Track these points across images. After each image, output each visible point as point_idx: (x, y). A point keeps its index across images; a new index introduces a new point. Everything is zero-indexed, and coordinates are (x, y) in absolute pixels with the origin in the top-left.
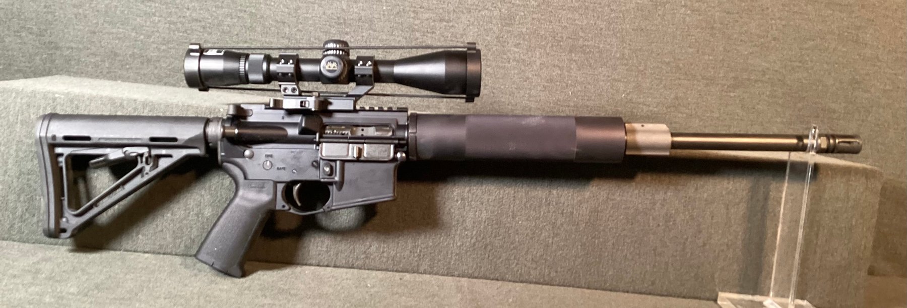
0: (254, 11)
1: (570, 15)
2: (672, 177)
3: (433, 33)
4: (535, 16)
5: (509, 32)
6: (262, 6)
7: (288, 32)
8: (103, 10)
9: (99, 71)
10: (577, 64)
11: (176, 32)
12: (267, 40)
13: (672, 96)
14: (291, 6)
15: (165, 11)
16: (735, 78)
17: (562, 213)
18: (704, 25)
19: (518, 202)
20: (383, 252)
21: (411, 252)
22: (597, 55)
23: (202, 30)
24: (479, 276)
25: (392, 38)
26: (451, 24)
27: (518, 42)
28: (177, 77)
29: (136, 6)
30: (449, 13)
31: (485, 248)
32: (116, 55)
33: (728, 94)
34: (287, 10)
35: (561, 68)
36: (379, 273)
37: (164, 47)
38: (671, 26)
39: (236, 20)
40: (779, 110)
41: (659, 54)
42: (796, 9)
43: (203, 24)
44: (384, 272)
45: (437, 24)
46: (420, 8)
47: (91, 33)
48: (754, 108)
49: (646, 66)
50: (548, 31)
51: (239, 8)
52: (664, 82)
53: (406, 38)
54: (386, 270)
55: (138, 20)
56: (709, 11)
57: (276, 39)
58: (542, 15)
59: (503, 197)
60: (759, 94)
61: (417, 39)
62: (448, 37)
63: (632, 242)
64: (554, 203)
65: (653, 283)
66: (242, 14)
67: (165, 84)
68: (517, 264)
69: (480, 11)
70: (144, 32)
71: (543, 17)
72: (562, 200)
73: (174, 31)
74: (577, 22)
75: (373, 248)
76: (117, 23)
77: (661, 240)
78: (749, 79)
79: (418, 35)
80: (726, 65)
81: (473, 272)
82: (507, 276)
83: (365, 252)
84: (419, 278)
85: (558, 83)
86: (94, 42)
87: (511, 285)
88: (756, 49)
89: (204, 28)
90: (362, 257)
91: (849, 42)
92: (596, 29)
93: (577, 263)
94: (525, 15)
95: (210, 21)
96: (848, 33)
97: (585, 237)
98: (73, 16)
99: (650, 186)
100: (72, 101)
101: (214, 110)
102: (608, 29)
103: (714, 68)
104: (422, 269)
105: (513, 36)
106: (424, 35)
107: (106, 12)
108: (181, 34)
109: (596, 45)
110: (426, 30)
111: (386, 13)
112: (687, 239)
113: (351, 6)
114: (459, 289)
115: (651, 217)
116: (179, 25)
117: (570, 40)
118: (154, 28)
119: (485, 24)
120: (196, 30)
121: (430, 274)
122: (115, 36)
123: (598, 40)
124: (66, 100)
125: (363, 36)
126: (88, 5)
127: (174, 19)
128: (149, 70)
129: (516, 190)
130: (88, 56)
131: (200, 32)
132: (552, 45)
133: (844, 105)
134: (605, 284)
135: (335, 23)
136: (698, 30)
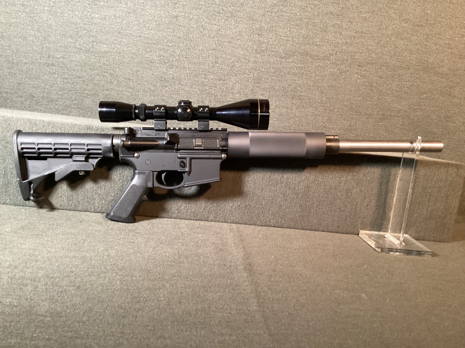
0: (112, 72)
1: (293, 78)
2: (351, 168)
3: (215, 87)
4: (273, 78)
5: (258, 87)
6: (117, 69)
7: (132, 85)
8: (25, 71)
9: (24, 106)
10: (296, 106)
11: (68, 84)
12: (120, 89)
13: (348, 124)
14: (134, 70)
15: (61, 71)
16: (383, 115)
17: (289, 188)
18: (367, 84)
19: (264, 182)
20: (188, 209)
21: (204, 210)
22: (307, 101)
23: (82, 83)
24: (242, 223)
25: (192, 89)
26: (225, 82)
27: (263, 93)
28: (68, 110)
29: (44, 68)
30: (225, 76)
31: (246, 207)
32: (33, 97)
33: (379, 123)
34: (131, 72)
35: (287, 108)
36: (185, 221)
37: (60, 93)
38: (349, 85)
39: (102, 77)
40: (406, 132)
41: (341, 101)
42: (418, 76)
43: (83, 79)
44: (189, 220)
45: (218, 82)
46: (208, 72)
47: (18, 84)
48: (392, 132)
49: (334, 107)
50: (280, 87)
51: (104, 70)
52: (343, 117)
53: (200, 90)
54: (190, 219)
55: (45, 76)
56: (370, 76)
57: (125, 89)
58: (277, 77)
59: (256, 179)
60: (395, 123)
61: (206, 90)
62: (223, 90)
63: (327, 204)
64: (285, 183)
65: (338, 227)
66: (105, 74)
67: (62, 114)
68: (263, 216)
69: (242, 75)
70: (49, 84)
71: (277, 79)
72: (289, 181)
73: (66, 83)
74: (296, 82)
75: (183, 207)
76: (33, 79)
77: (343, 203)
78: (390, 115)
79: (207, 88)
80: (378, 107)
81: (239, 221)
82: (258, 223)
83: (178, 209)
84: (208, 224)
85: (285, 117)
86: (20, 89)
87: (260, 228)
88: (395, 98)
89: (84, 81)
90: (176, 212)
91: (446, 95)
92: (307, 86)
93: (297, 216)
94: (267, 77)
95: (87, 77)
96: (445, 90)
97: (302, 201)
98: (8, 74)
99: (338, 173)
100: (6, 121)
101: (90, 127)
102: (314, 86)
103: (371, 109)
104: (210, 219)
105: (260, 89)
106: (210, 88)
107: (27, 72)
108: (70, 85)
109: (307, 95)
110: (211, 85)
111: (188, 75)
112: (358, 203)
113: (168, 70)
114: (231, 230)
115: (338, 191)
116: (69, 80)
117: (292, 92)
118: (55, 81)
119: (245, 82)
120: (79, 83)
121: (214, 222)
122: (32, 85)
123: (308, 92)
124: (3, 120)
125: (175, 88)
126: (16, 68)
127: (66, 76)
128: (52, 106)
129: (264, 175)
130: (17, 98)
131: (81, 84)
132: (283, 95)
133: (441, 130)
134: (312, 227)
135: (159, 80)
136: (364, 87)
